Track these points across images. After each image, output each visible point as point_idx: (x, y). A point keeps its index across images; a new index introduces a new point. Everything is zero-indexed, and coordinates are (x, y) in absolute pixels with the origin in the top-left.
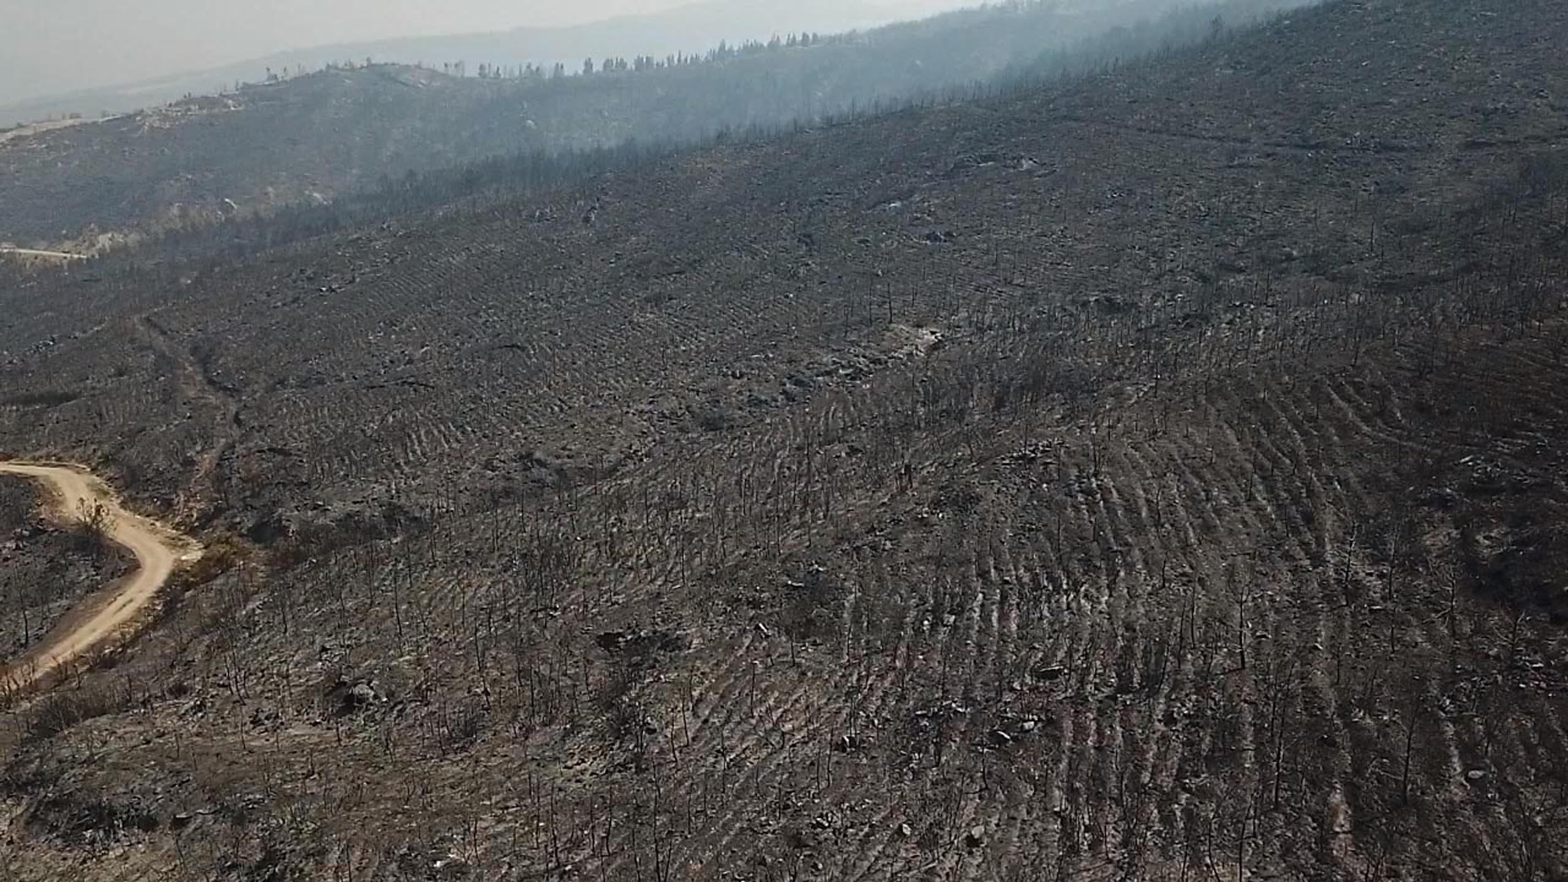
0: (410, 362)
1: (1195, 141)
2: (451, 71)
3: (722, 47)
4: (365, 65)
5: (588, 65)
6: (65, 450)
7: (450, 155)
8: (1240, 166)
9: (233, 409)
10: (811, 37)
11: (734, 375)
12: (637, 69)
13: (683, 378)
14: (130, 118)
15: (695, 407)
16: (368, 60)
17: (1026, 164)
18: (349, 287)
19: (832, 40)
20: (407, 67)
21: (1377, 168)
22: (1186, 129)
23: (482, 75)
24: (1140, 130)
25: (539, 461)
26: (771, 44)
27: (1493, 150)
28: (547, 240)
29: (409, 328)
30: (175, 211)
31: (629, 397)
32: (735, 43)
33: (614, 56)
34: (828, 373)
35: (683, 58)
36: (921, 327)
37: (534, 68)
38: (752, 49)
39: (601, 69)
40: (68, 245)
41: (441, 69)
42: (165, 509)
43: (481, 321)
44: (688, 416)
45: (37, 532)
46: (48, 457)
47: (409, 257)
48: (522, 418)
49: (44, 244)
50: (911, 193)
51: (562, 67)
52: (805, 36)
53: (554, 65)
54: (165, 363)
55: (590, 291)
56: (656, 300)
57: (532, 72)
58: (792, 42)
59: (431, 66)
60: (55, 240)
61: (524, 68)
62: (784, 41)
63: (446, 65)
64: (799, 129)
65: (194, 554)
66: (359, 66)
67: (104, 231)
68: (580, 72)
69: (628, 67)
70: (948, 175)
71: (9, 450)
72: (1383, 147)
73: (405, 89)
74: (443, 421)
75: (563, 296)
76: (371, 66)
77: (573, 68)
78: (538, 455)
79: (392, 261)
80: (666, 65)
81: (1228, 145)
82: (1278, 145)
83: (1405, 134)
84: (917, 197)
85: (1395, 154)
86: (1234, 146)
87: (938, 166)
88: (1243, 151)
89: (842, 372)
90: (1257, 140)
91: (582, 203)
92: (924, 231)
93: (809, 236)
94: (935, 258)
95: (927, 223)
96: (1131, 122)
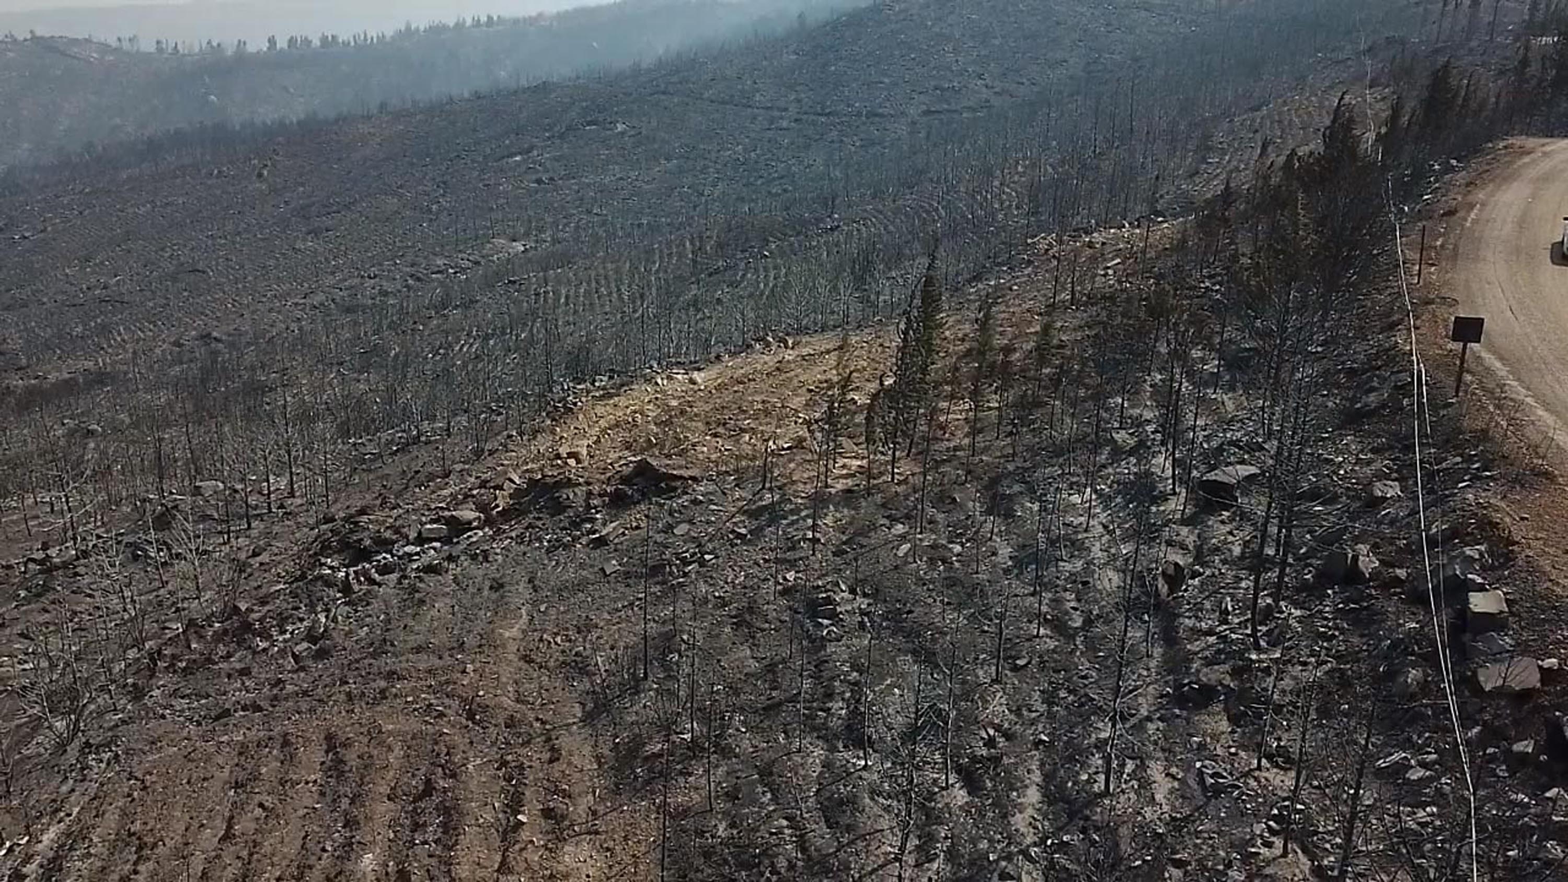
0: (105, 288)
1: (750, 110)
2: (126, 45)
3: (408, 28)
4: (29, 37)
5: (272, 41)
7: (129, 129)
8: (777, 128)
10: (495, 18)
11: (370, 277)
12: (322, 46)
13: (330, 280)
15: (338, 299)
16: (32, 32)
17: (620, 127)
18: (42, 235)
19: (516, 21)
20: (75, 41)
22: (745, 101)
23: (160, 50)
24: (712, 101)
25: (215, 338)
26: (457, 24)
27: (936, 116)
28: (225, 192)
29: (102, 263)
31: (286, 296)
32: (421, 23)
33: (298, 33)
34: (441, 272)
35: (369, 37)
36: (517, 241)
37: (215, 44)
38: (436, 30)
39: (285, 46)
41: (114, 43)
43: (167, 255)
44: (333, 306)
47: (97, 209)
48: (202, 313)
50: (529, 151)
51: (245, 43)
52: (490, 18)
53: (236, 43)
55: (262, 228)
56: (315, 233)
57: (212, 47)
58: (477, 23)
59: (103, 40)
61: (204, 45)
62: (469, 22)
63: (119, 39)
66: (22, 39)
68: (265, 49)
69: (313, 45)
70: (562, 136)
72: (872, 114)
73: (76, 62)
74: (138, 320)
75: (238, 234)
76: (35, 39)
77: (257, 44)
78: (215, 334)
79: (81, 213)
80: (352, 44)
81: (770, 112)
82: (806, 113)
83: (888, 105)
84: (535, 153)
85: (877, 119)
86: (776, 113)
87: (556, 129)
88: (782, 118)
89: (451, 271)
90: (793, 109)
91: (256, 161)
92: (534, 177)
93: (444, 183)
94: (538, 196)
95: (538, 172)
96: (706, 95)
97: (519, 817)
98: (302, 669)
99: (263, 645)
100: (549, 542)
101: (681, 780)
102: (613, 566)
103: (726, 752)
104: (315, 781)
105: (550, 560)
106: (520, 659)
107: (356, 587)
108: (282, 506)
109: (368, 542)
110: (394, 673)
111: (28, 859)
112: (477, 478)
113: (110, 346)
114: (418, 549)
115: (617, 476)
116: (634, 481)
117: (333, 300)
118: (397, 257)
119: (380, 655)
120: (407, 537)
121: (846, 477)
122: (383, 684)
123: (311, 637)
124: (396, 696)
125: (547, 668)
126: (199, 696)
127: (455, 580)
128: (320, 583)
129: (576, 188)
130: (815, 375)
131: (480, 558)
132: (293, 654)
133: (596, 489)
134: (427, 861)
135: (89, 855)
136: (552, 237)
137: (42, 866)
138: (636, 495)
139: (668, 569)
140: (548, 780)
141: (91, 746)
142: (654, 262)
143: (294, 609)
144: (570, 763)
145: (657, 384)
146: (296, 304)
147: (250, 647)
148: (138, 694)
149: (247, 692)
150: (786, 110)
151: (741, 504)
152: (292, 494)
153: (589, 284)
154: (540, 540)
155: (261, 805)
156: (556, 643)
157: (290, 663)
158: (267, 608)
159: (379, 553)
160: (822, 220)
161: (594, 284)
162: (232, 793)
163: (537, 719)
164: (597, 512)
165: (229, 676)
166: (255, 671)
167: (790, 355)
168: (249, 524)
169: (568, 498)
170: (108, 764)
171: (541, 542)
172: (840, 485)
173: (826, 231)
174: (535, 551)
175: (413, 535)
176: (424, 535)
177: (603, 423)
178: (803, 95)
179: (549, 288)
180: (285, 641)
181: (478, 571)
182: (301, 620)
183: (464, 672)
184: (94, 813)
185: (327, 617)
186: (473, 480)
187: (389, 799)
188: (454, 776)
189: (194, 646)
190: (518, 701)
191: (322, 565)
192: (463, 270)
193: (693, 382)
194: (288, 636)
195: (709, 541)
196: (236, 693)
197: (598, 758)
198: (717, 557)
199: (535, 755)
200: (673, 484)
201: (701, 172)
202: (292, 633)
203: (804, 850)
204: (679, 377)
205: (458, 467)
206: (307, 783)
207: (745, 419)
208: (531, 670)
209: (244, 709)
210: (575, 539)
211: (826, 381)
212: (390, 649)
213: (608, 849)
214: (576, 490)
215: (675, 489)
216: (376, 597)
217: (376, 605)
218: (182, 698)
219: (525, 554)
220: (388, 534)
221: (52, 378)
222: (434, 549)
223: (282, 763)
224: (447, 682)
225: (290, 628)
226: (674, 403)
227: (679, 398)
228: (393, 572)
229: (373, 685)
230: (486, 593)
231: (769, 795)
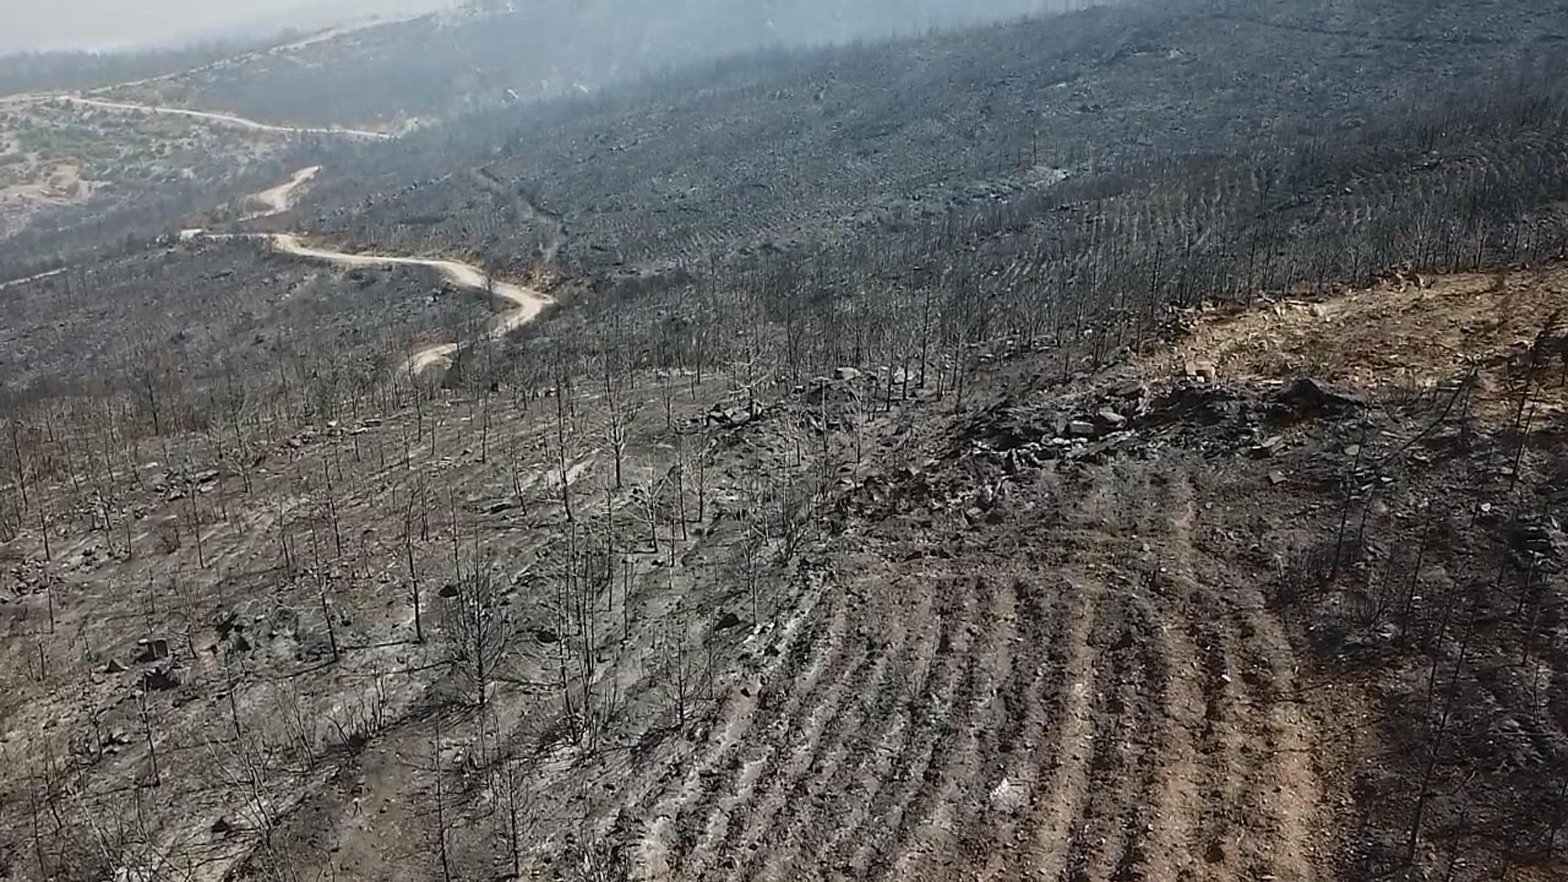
0: (683, 197)
1: (1321, 35)
6: (445, 251)
8: (1352, 56)
9: (559, 226)
11: (914, 199)
13: (877, 200)
14: (426, 18)
15: (884, 219)
17: (1173, 54)
18: (632, 148)
21: (1460, 56)
22: (1317, 26)
25: (776, 249)
27: (1557, 42)
28: (784, 112)
29: (681, 175)
30: (467, 98)
31: (837, 213)
34: (983, 196)
36: (1057, 168)
40: (383, 127)
42: (527, 280)
43: (734, 170)
44: (879, 224)
45: (446, 291)
46: (434, 255)
48: (765, 225)
49: (362, 127)
50: (1075, 77)
54: (501, 200)
55: (817, 148)
56: (865, 154)
60: (372, 123)
64: (998, 26)
65: (550, 301)
67: (411, 116)
70: (1110, 63)
71: (408, 250)
72: (1473, 40)
74: (711, 228)
75: (795, 152)
78: (776, 245)
81: (1347, 39)
82: (1389, 38)
83: (1495, 28)
84: (1080, 80)
85: (1479, 45)
86: (1352, 39)
87: (1104, 56)
88: (1358, 44)
89: (992, 196)
90: (1373, 34)
91: (814, 84)
92: (1079, 105)
93: (989, 108)
94: (1082, 124)
95: (1082, 99)
96: (1272, 19)
97: (1224, 676)
98: (977, 529)
99: (937, 505)
100: (1205, 447)
101: (1390, 672)
102: (1277, 476)
103: (1436, 655)
104: (1013, 620)
105: (1209, 463)
106: (1193, 546)
107: (1018, 467)
108: (913, 395)
109: (1018, 431)
110: (1074, 542)
111: (778, 639)
112: (1098, 387)
113: (689, 250)
114: (1068, 442)
115: (1274, 394)
116: (1294, 400)
117: (879, 219)
118: (941, 180)
119: (1054, 525)
120: (1054, 430)
121: (1540, 419)
122: (1062, 550)
123: (980, 502)
124: (1077, 561)
125: (1222, 557)
126: (890, 539)
127: (1115, 470)
128: (985, 459)
129: (1122, 116)
130: (1467, 316)
131: (1138, 455)
132: (966, 516)
133: (1252, 404)
134: (1136, 698)
135: (828, 644)
136: (1094, 165)
137: (789, 647)
138: (1296, 414)
139: (1342, 485)
140: (1245, 651)
141: (808, 564)
142: (1216, 195)
143: (963, 478)
144: (1265, 641)
145: (1275, 312)
146: (846, 221)
147: (926, 506)
148: (835, 530)
149: (930, 541)
150: (1365, 35)
151: (1416, 433)
152: (921, 386)
153: (1143, 214)
154: (1197, 445)
155: (969, 630)
156: (1229, 537)
157: (964, 523)
158: (938, 475)
159: (1028, 441)
160: (1417, 157)
161: (1149, 214)
162: (938, 617)
163: (1223, 599)
164: (1254, 426)
165: (913, 526)
166: (934, 524)
167: (1429, 294)
168: (888, 407)
169: (1222, 410)
170: (825, 580)
171: (1198, 447)
172: (1535, 426)
173: (1423, 168)
174: (1192, 457)
175: (1060, 429)
176: (1073, 430)
177: (1224, 346)
178: (1387, 19)
179: (1103, 217)
180: (957, 504)
181: (1137, 467)
182: (970, 489)
183: (1141, 549)
184: (824, 614)
185: (993, 489)
186: (1093, 388)
187: (1089, 644)
188: (1149, 633)
189: (876, 498)
190: (1199, 581)
191: (974, 446)
192: (1004, 195)
193: (1313, 314)
194: (959, 500)
195: (1385, 464)
196: (920, 541)
197: (1292, 642)
198: (1395, 480)
199: (1226, 629)
200: (1338, 407)
201: (1260, 101)
202: (963, 498)
203: (1542, 750)
204: (1299, 307)
205: (1079, 375)
206: (1006, 620)
207: (1391, 354)
208: (1207, 558)
209: (933, 553)
210: (1234, 448)
211: (1483, 323)
212: (1062, 522)
213: (1317, 718)
214: (1231, 403)
215: (1339, 412)
216: (1039, 478)
217: (1038, 485)
218: (876, 537)
219: (1183, 456)
220: (1038, 426)
221: (645, 273)
222: (1082, 443)
223: (979, 601)
224: (1127, 556)
225: (961, 494)
226: (1300, 333)
227: (1305, 328)
228: (1052, 458)
229: (1055, 550)
230: (1147, 486)
231: (1493, 698)
